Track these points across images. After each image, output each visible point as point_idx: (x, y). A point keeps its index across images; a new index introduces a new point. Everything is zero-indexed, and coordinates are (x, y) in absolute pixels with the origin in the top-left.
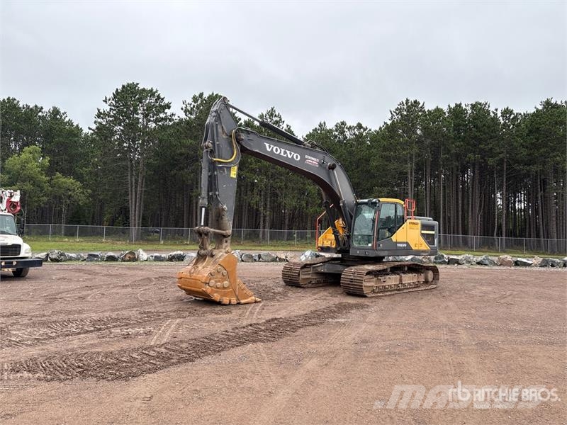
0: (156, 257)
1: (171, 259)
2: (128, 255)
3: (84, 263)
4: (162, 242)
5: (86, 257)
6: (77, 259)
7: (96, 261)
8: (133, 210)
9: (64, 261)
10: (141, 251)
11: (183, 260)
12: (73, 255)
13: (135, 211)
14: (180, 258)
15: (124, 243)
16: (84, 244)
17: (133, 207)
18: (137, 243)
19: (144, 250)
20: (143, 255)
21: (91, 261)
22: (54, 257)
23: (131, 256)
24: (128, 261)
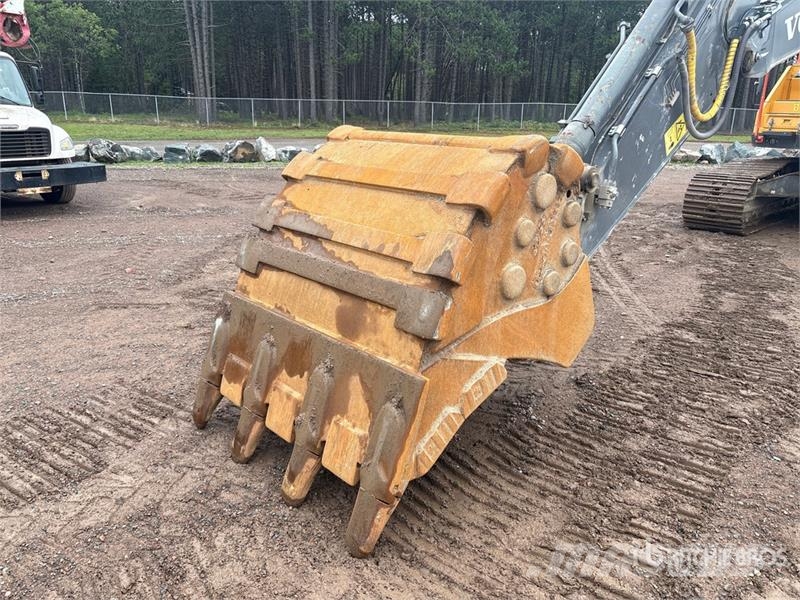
0: (292, 152)
2: (241, 150)
3: (162, 166)
4: (255, 124)
5: (161, 153)
6: (146, 158)
7: (183, 161)
8: (200, 66)
9: (122, 161)
10: (261, 139)
12: (136, 150)
13: (203, 68)
15: (192, 125)
16: (127, 127)
17: (199, 61)
18: (214, 124)
19: (267, 139)
20: (268, 149)
21: (174, 161)
22: (101, 153)
23: (246, 152)
24: (242, 161)
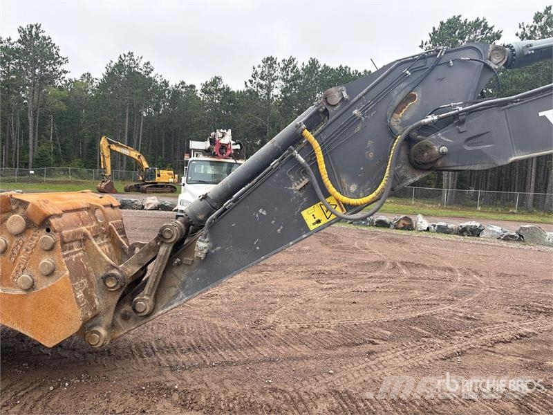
0: (439, 226)
1: (462, 232)
7: (364, 225)
10: (420, 216)
11: (478, 235)
14: (475, 232)
15: (434, 206)
18: (449, 207)
19: (424, 215)
20: (422, 222)
21: (358, 224)
23: (406, 223)
24: (402, 229)
